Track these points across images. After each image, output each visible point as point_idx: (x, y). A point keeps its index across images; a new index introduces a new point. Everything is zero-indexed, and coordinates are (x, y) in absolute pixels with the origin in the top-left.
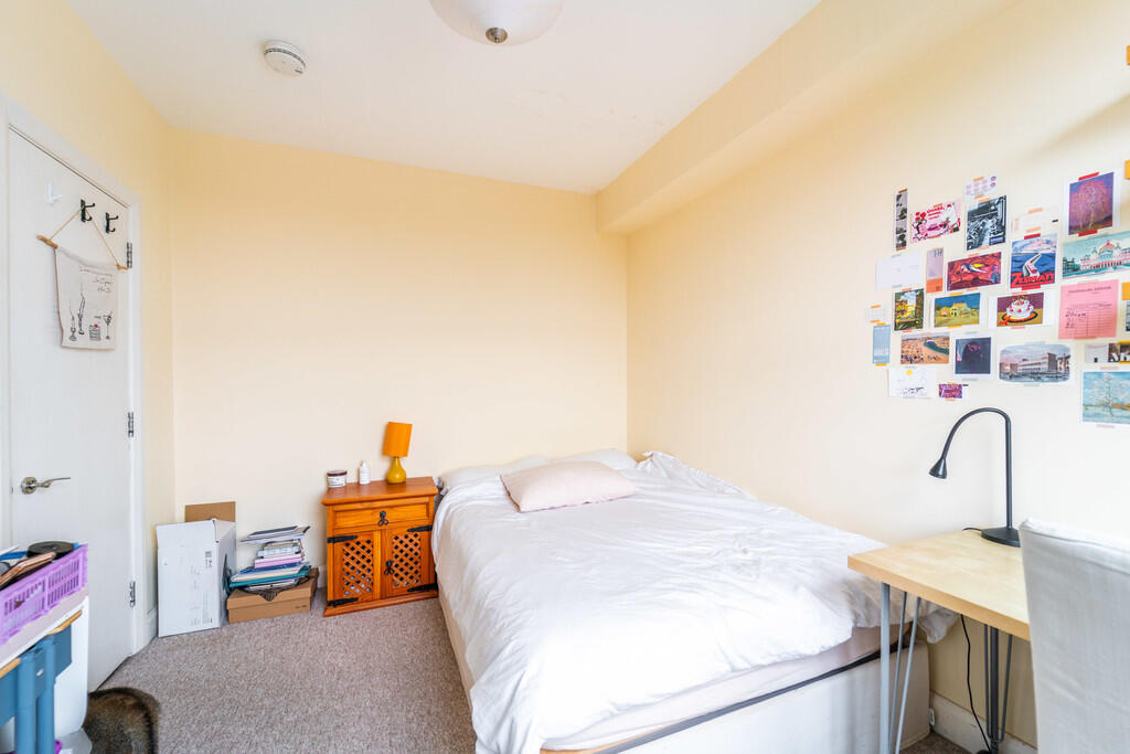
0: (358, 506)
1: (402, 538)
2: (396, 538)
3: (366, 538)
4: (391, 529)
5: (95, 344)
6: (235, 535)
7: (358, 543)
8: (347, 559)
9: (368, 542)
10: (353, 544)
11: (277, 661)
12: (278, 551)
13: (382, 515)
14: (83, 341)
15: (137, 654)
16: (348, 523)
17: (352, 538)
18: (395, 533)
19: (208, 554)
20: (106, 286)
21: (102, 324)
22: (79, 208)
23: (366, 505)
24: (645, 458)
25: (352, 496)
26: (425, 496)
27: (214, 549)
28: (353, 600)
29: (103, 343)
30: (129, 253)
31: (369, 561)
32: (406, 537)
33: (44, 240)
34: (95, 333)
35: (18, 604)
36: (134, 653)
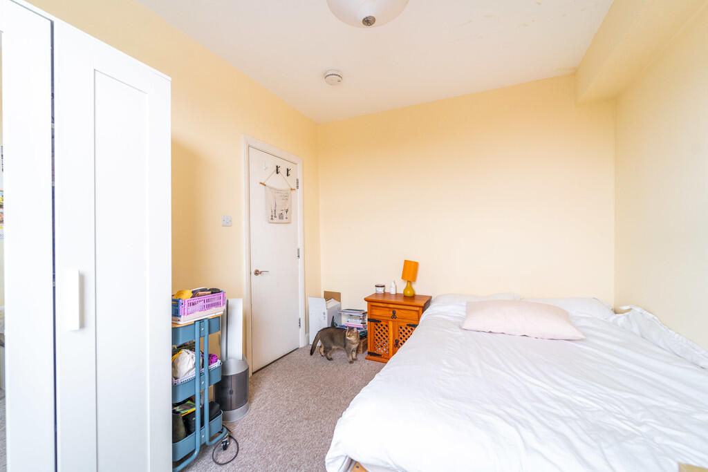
0: (381, 305)
1: (404, 328)
2: (401, 328)
3: (385, 324)
4: (399, 321)
5: (281, 221)
6: (340, 308)
7: (382, 325)
8: (377, 332)
9: (387, 326)
10: (379, 325)
11: (336, 370)
12: (354, 320)
13: (394, 313)
14: (276, 220)
15: (302, 348)
16: (378, 313)
17: (379, 321)
18: (401, 324)
19: (324, 314)
20: (286, 197)
21: (284, 213)
22: (275, 168)
23: (385, 305)
24: (622, 312)
25: (380, 299)
26: (417, 306)
27: (326, 311)
28: (379, 355)
29: (285, 220)
30: (298, 183)
31: (387, 337)
32: (406, 328)
33: (261, 183)
34: (281, 217)
35: (194, 304)
36: (301, 346)
